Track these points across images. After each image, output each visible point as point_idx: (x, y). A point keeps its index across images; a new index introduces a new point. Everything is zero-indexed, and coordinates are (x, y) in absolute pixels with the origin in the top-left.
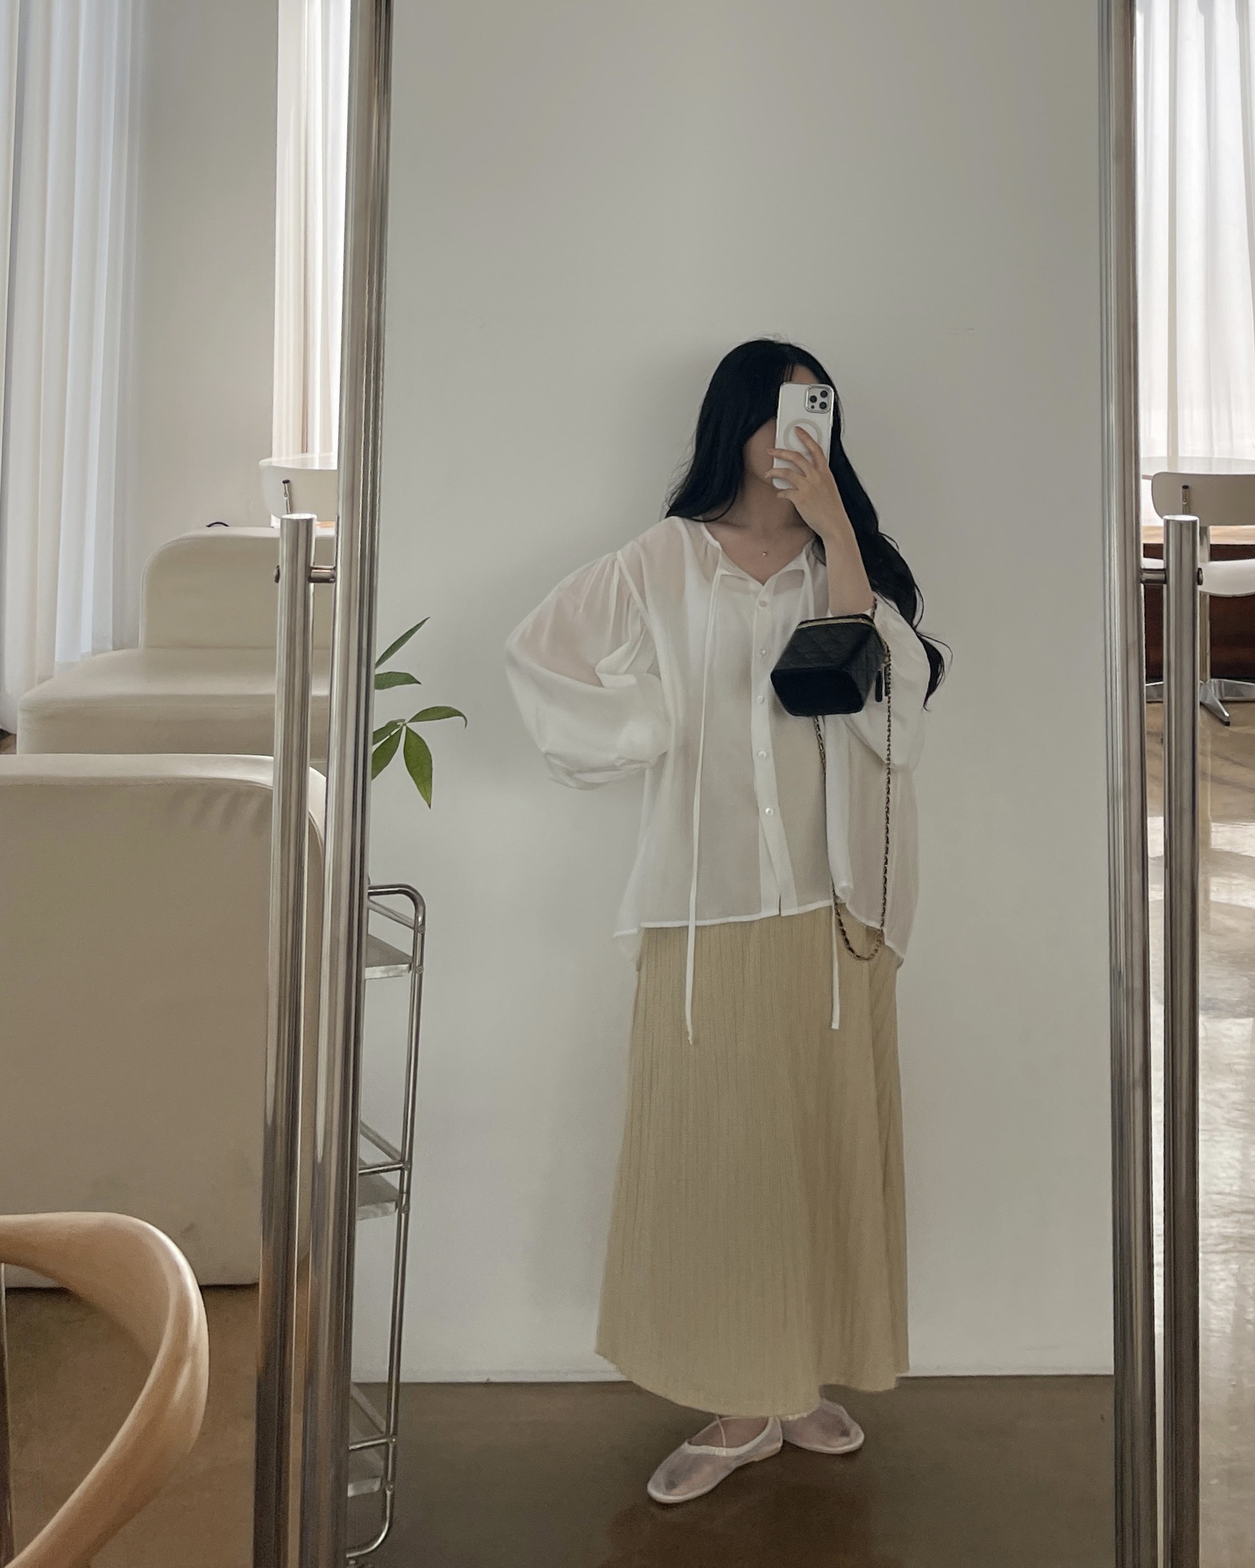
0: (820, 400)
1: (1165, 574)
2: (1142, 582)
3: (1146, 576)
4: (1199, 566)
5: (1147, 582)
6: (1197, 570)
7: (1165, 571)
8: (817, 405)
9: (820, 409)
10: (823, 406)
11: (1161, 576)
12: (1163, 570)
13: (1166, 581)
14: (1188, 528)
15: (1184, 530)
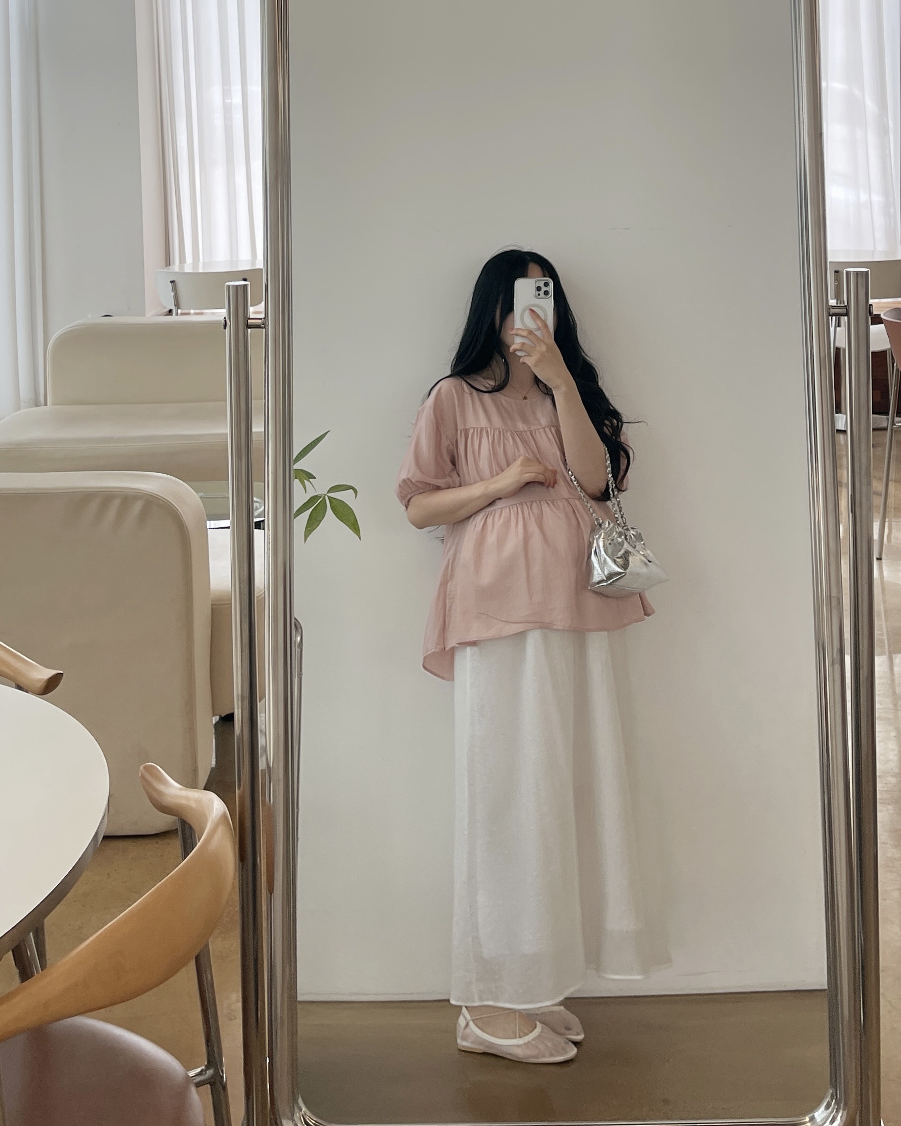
0: (544, 289)
1: (846, 309)
2: (832, 315)
3: (832, 311)
4: (870, 303)
5: (834, 315)
6: (868, 306)
7: (847, 307)
8: (542, 293)
9: (545, 298)
10: (546, 293)
11: (844, 311)
12: (845, 306)
13: (847, 314)
14: (862, 276)
15: (859, 278)
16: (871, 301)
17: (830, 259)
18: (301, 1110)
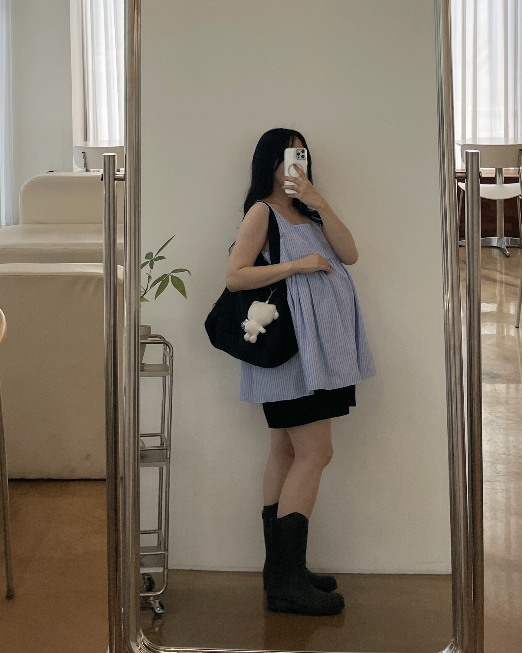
0: (301, 154)
1: (466, 174)
2: (456, 178)
3: (457, 175)
4: (480, 171)
6: (479, 173)
7: (466, 173)
8: (300, 156)
9: (302, 159)
10: (303, 156)
11: (464, 175)
12: (465, 173)
13: (466, 177)
14: (475, 156)
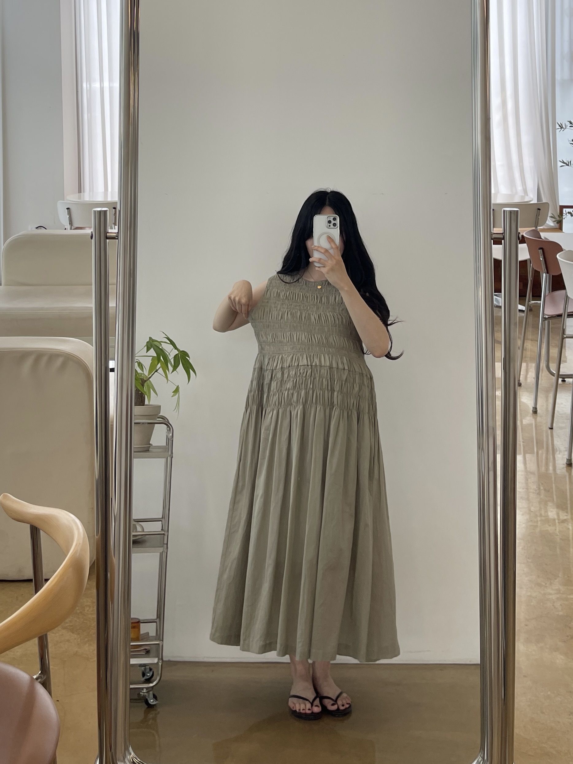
2: (492, 239)
3: (494, 236)
5: (495, 238)
6: (518, 233)
7: (504, 234)
11: (502, 236)
13: (503, 239)
14: (515, 215)
15: (512, 215)
16: (519, 229)
17: (493, 202)
18: (130, 754)
